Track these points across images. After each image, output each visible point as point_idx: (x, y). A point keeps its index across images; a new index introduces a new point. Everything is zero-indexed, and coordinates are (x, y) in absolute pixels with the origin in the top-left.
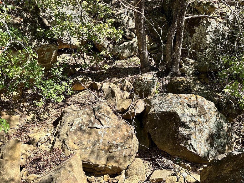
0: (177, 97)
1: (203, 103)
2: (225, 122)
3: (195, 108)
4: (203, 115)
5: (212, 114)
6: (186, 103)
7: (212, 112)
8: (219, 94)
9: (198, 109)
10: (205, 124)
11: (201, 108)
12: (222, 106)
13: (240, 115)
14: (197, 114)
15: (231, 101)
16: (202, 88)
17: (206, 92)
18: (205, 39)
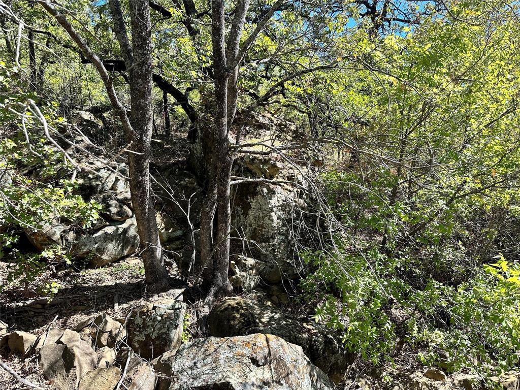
0: (228, 346)
1: (282, 350)
2: (327, 386)
3: (267, 365)
4: (285, 378)
5: (301, 371)
6: (248, 357)
7: (301, 368)
8: (308, 325)
9: (273, 366)
11: (278, 363)
12: (317, 350)
13: (351, 364)
14: (273, 378)
15: (330, 336)
16: (277, 316)
17: (284, 324)
18: (269, 219)
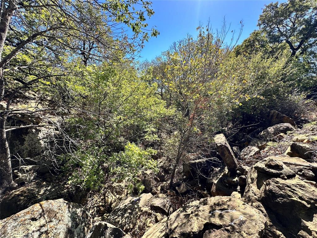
1: (51, 205)
2: (78, 208)
3: (42, 217)
4: (54, 217)
6: (29, 219)
7: (63, 208)
8: (67, 185)
9: (45, 216)
10: (59, 224)
11: (49, 212)
14: (46, 221)
16: (49, 188)
